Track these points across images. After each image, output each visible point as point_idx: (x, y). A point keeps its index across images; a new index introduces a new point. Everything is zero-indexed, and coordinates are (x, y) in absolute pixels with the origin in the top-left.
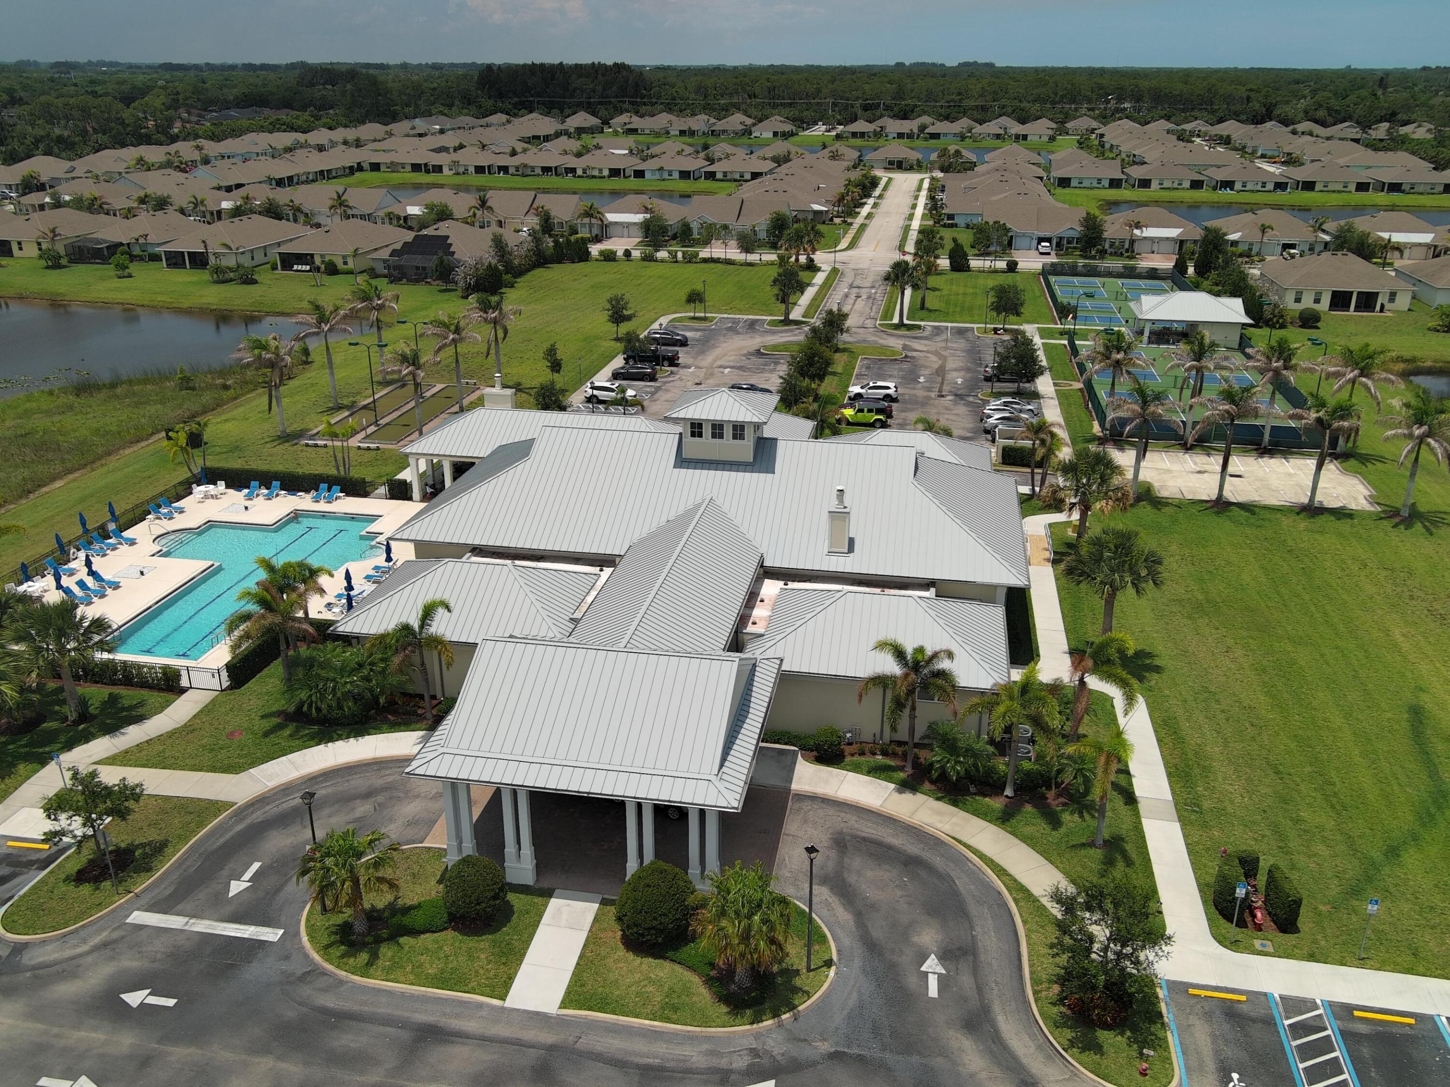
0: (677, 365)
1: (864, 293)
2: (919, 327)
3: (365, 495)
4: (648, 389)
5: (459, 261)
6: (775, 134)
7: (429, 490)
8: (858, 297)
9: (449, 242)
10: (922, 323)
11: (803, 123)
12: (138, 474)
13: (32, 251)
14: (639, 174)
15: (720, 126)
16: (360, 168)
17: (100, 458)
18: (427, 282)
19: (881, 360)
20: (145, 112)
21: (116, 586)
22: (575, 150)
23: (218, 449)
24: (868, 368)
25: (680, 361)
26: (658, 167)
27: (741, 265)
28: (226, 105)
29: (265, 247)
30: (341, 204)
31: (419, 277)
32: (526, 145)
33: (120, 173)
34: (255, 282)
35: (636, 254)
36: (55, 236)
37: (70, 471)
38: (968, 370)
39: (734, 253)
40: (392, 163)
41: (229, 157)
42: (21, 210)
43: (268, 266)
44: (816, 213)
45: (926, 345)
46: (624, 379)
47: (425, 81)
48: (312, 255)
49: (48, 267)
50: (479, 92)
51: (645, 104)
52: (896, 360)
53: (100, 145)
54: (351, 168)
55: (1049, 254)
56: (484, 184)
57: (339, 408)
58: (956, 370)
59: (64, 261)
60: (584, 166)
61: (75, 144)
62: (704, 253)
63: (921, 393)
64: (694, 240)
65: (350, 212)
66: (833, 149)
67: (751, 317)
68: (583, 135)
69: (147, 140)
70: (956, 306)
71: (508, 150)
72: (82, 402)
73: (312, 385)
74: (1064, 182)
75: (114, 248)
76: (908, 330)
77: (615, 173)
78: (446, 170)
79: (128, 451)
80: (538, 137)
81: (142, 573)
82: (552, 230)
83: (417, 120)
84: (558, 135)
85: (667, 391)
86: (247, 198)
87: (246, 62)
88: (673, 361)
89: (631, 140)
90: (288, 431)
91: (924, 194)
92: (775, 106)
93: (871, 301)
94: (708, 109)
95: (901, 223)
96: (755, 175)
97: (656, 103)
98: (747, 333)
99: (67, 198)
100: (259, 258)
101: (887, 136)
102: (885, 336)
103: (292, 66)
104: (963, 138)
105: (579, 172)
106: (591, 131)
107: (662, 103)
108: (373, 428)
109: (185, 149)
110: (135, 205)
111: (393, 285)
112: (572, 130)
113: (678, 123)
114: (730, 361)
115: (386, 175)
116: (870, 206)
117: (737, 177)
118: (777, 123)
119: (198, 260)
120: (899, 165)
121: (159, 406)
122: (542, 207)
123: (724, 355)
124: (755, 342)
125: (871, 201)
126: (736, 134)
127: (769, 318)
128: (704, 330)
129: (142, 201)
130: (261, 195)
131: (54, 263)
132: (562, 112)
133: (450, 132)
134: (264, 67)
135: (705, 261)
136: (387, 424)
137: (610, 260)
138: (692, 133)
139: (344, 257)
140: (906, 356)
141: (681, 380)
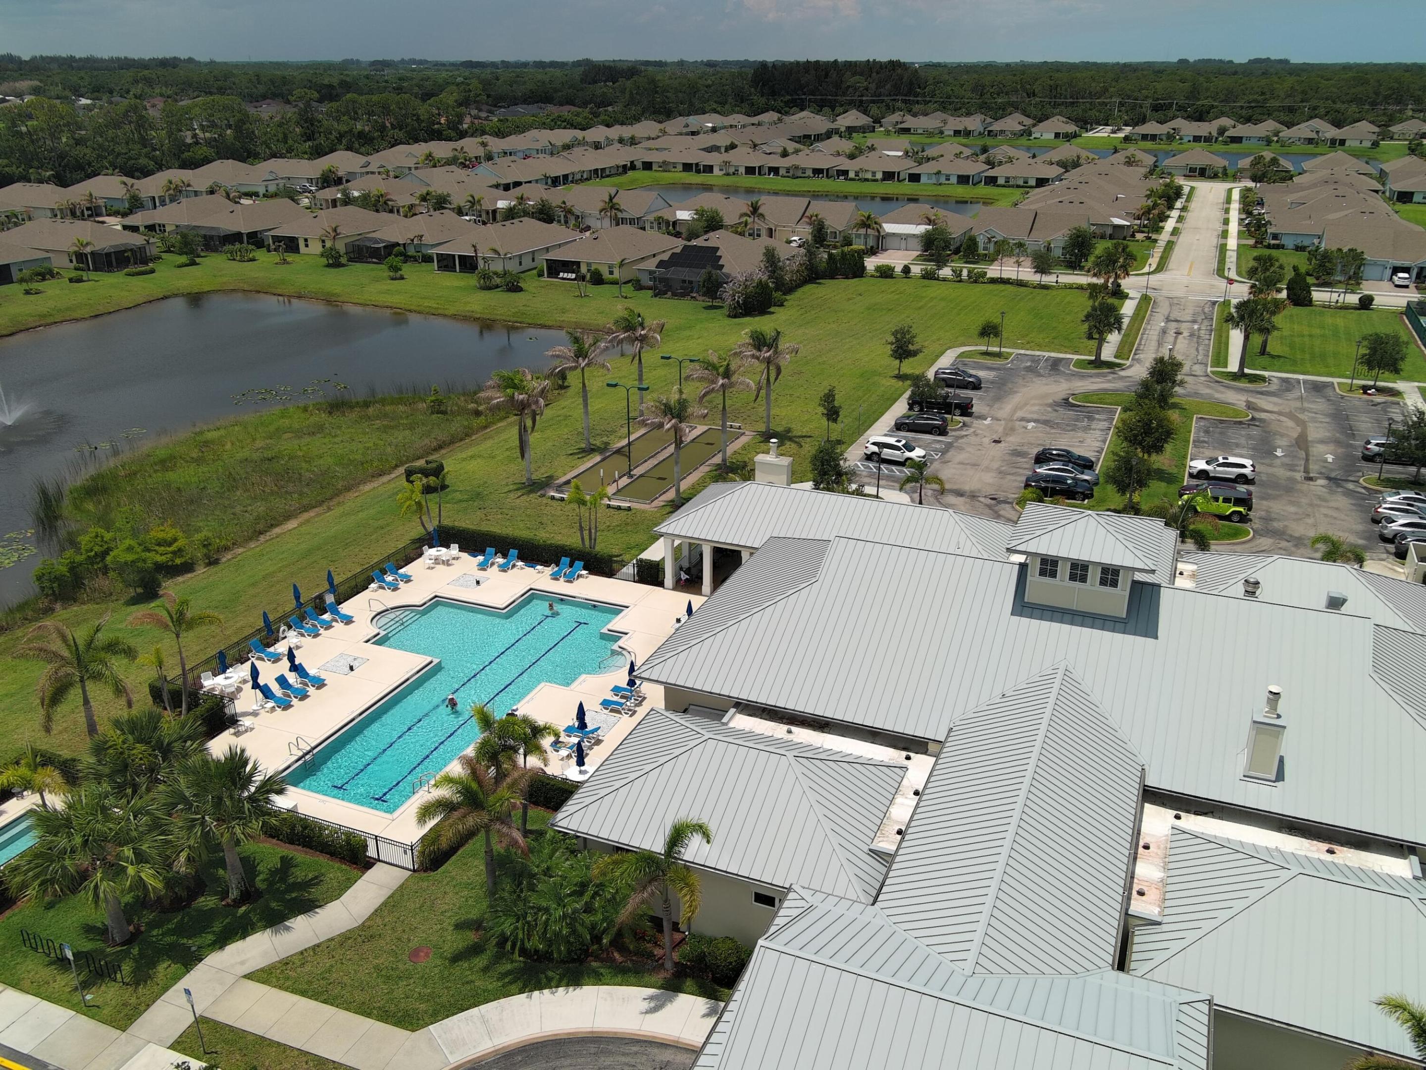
0: (970, 415)
1: (1185, 328)
2: (1263, 379)
3: (609, 573)
4: (938, 446)
5: (728, 276)
6: (1057, 135)
7: (684, 577)
8: (1178, 333)
9: (718, 254)
10: (1266, 374)
11: (1085, 123)
12: (371, 522)
13: (316, 248)
14: (915, 178)
15: (996, 126)
16: (633, 167)
17: (338, 493)
18: (692, 297)
19: (1222, 422)
20: (439, 109)
21: (320, 684)
22: (848, 152)
23: (458, 496)
24: (1207, 432)
25: (974, 409)
26: (935, 171)
27: (1035, 288)
28: (514, 101)
29: (533, 252)
30: (611, 208)
31: (684, 291)
32: (798, 146)
33: (410, 169)
34: (519, 289)
35: (916, 270)
36: (338, 234)
37: (306, 509)
38: (1338, 442)
39: (1027, 273)
40: (664, 162)
41: (511, 154)
42: (315, 204)
43: (535, 272)
44: (1116, 227)
45: (1275, 404)
46: (909, 431)
47: (700, 78)
48: (578, 264)
49: (329, 266)
50: (753, 89)
51: (918, 102)
52: (1240, 423)
53: (396, 140)
54: (624, 166)
55: (1407, 287)
56: (753, 186)
57: (591, 450)
58: (1322, 442)
59: (343, 260)
60: (857, 169)
61: (374, 139)
62: (993, 271)
63: (1282, 473)
64: (979, 255)
65: (620, 215)
66: (1128, 153)
67: (1053, 355)
68: (854, 135)
69: (437, 135)
70: (1303, 351)
71: (780, 150)
72: (333, 421)
73: (566, 417)
74: (1405, 197)
75: (391, 248)
76: (1250, 382)
77: (889, 176)
78: (716, 171)
79: (368, 487)
80: (809, 137)
81: (351, 668)
82: (825, 240)
83: (691, 117)
84: (828, 135)
85: (961, 449)
86: (522, 198)
87: (538, 60)
88: (965, 409)
89: (905, 141)
90: (534, 477)
91: (1235, 206)
92: (1056, 105)
93: (1195, 340)
94: (984, 108)
95: (1214, 241)
96: (1041, 182)
97: (930, 101)
98: (1050, 375)
99: (356, 194)
100: (527, 263)
101: (1181, 139)
102: (1222, 389)
103: (577, 64)
104: (1269, 142)
105: (852, 175)
106: (863, 130)
107: (936, 102)
108: (625, 481)
109: (471, 146)
110: (417, 202)
111: (657, 299)
112: (843, 129)
113: (956, 123)
114: (1033, 412)
115: (658, 174)
116: (1175, 220)
117: (1021, 183)
118: (1058, 124)
119: (468, 264)
120: (1203, 173)
121: (407, 432)
122: (816, 216)
123: (1026, 404)
124: (1060, 388)
125: (1175, 214)
126: (1015, 134)
127: (1076, 357)
128: (998, 369)
129: (424, 199)
130: (535, 195)
131: (334, 261)
132: (833, 111)
133: (723, 131)
134: (553, 64)
135: (993, 281)
136: (641, 476)
137: (886, 277)
138: (967, 133)
139: (610, 267)
140: (1253, 419)
141: (976, 434)
